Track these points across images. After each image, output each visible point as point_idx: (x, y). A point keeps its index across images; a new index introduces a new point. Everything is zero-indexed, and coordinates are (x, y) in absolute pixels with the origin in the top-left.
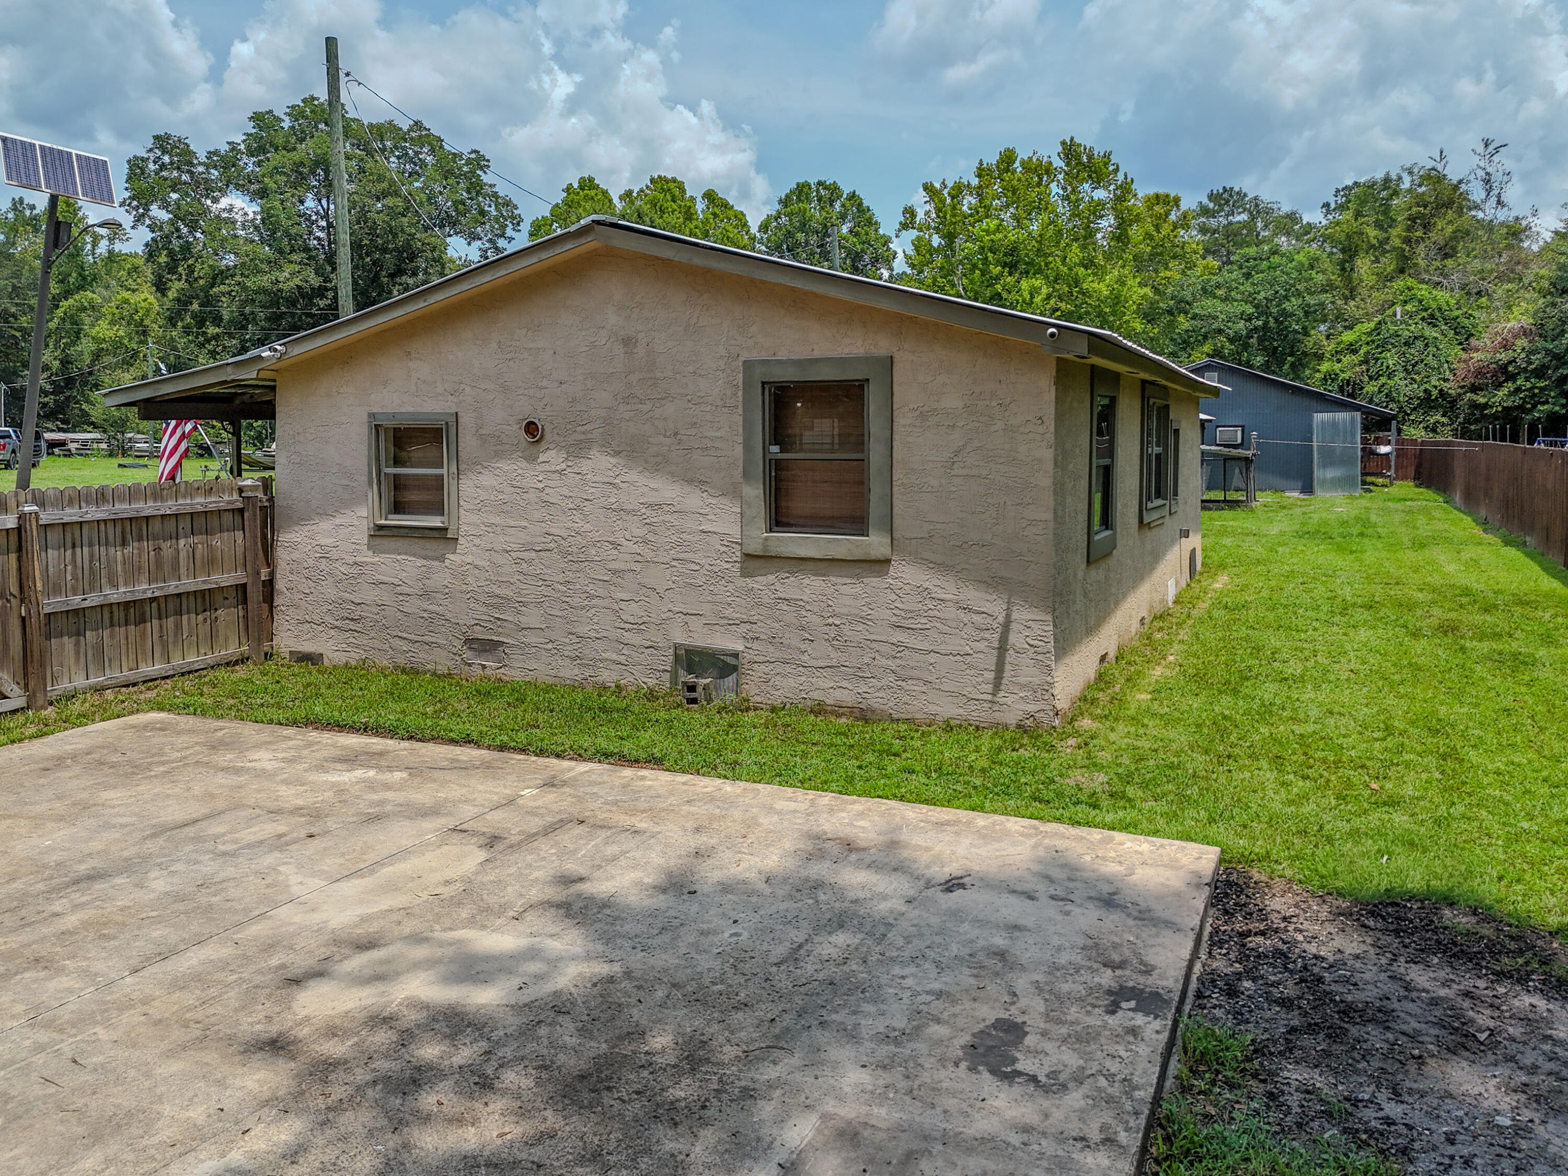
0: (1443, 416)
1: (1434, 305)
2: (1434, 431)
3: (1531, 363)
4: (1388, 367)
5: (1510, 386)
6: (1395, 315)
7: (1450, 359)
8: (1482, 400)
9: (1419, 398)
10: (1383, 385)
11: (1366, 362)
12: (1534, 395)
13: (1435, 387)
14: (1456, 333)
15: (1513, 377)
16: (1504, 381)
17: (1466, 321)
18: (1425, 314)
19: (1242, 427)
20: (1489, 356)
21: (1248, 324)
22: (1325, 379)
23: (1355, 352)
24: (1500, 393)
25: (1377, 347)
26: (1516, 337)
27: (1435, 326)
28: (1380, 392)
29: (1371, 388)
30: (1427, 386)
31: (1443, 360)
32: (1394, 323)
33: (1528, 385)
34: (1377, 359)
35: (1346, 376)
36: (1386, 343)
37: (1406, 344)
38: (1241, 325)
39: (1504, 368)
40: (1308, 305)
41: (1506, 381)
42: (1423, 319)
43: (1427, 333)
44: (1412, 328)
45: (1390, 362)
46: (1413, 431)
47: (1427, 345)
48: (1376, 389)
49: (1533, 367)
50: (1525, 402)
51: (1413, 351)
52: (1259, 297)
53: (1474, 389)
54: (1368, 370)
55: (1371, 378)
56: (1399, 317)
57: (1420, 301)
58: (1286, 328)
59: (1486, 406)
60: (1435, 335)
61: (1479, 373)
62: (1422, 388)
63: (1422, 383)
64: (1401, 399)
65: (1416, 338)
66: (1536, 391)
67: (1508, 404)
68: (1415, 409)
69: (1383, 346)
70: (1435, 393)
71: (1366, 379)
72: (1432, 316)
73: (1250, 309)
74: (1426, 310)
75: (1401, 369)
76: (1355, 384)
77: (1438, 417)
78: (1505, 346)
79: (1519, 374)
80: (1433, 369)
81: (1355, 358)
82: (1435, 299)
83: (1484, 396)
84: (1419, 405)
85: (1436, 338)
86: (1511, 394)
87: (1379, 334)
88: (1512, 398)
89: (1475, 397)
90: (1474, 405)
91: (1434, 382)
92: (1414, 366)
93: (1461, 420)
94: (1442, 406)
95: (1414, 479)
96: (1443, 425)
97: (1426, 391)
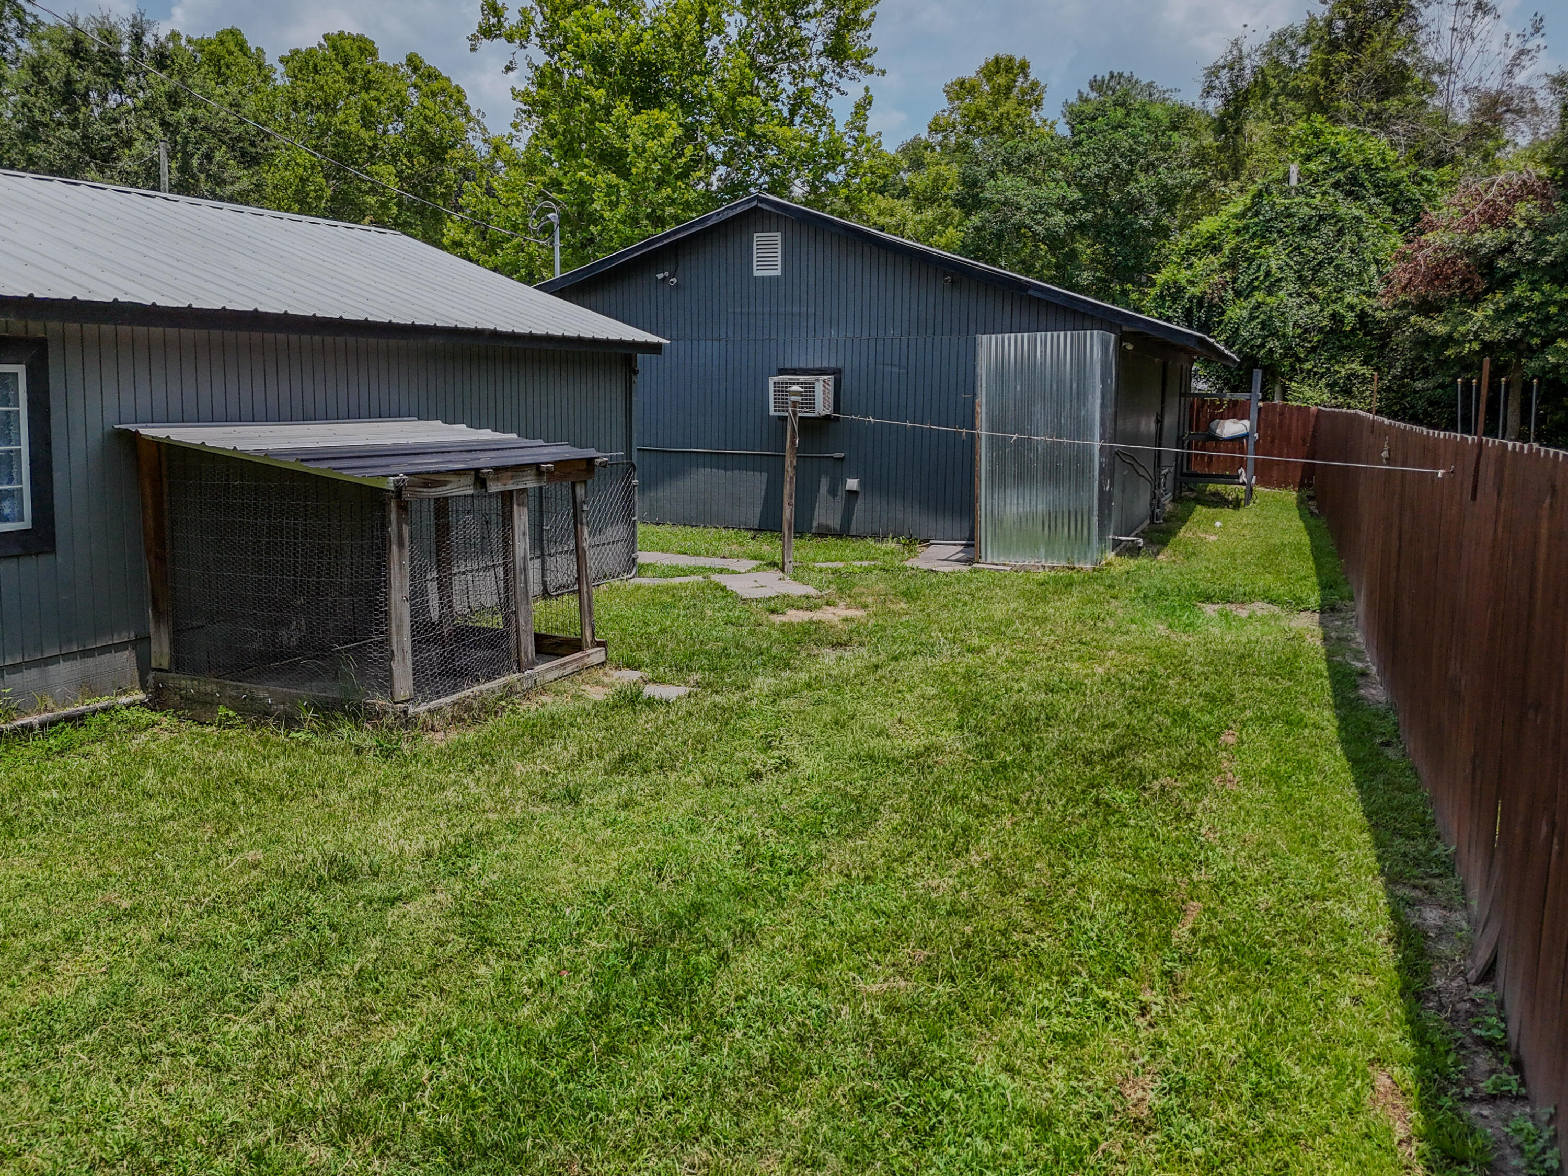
0: (1365, 363)
1: (1358, 159)
2: (1347, 391)
3: (1545, 252)
4: (1268, 274)
5: (1501, 299)
6: (1286, 177)
7: (1381, 256)
8: (1442, 330)
9: (1321, 330)
10: (1258, 306)
11: (1231, 265)
12: (1548, 318)
13: (1351, 307)
14: (1396, 211)
15: (1506, 282)
16: (1486, 292)
17: (1414, 189)
18: (1340, 176)
19: (837, 373)
20: (1458, 239)
21: (1069, 218)
22: (1162, 297)
23: (1216, 249)
24: (1479, 315)
25: (1252, 239)
26: (1514, 199)
27: (1357, 198)
28: (1252, 318)
29: (1236, 312)
30: (1337, 307)
31: (1368, 256)
32: (1286, 194)
33: (1537, 297)
34: (1250, 260)
35: (1196, 291)
36: (1269, 230)
37: (1304, 230)
38: (1059, 218)
39: (1487, 266)
40: (1165, 187)
41: (1490, 289)
42: (1337, 185)
43: (1342, 210)
44: (1316, 202)
45: (1273, 264)
46: (1309, 393)
47: (1341, 232)
48: (1245, 313)
49: (1548, 259)
50: (1527, 332)
51: (1315, 243)
52: (1088, 174)
53: (1427, 307)
54: (1234, 280)
55: (1238, 294)
56: (1294, 182)
57: (1334, 154)
58: (1130, 224)
59: (1449, 340)
60: (1357, 213)
61: (1436, 275)
62: (1328, 311)
63: (1328, 301)
64: (1289, 331)
65: (1322, 219)
66: (1553, 310)
67: (1494, 335)
68: (1314, 350)
69: (1263, 235)
70: (1350, 318)
71: (1230, 295)
72: (1354, 180)
73: (1075, 195)
74: (1343, 168)
75: (1292, 277)
76: (1211, 306)
77: (1355, 366)
78: (1490, 220)
79: (1517, 274)
80: (1350, 275)
81: (1215, 261)
82: (1360, 150)
83: (1445, 321)
84: (1322, 343)
85: (1358, 219)
86: (1499, 315)
87: (1257, 214)
88: (1502, 326)
89: (1425, 323)
90: (1426, 342)
91: (1349, 299)
92: (1315, 271)
93: (1397, 371)
94: (1364, 346)
95: (1301, 486)
96: (1364, 380)
97: (1334, 316)
